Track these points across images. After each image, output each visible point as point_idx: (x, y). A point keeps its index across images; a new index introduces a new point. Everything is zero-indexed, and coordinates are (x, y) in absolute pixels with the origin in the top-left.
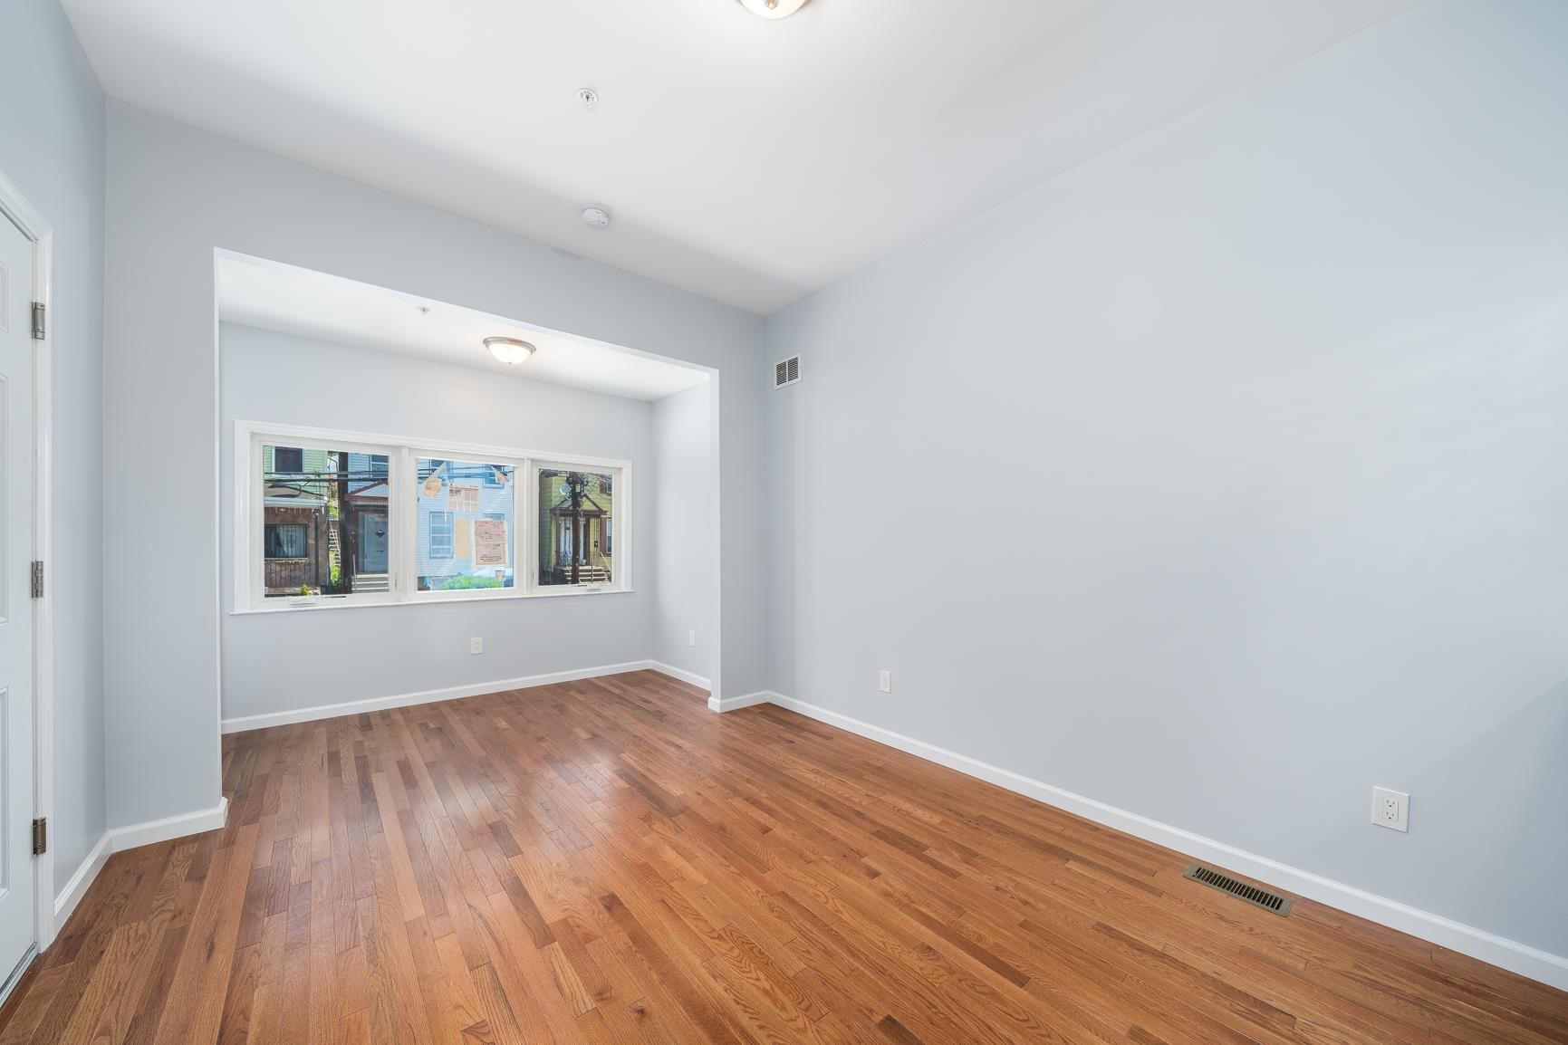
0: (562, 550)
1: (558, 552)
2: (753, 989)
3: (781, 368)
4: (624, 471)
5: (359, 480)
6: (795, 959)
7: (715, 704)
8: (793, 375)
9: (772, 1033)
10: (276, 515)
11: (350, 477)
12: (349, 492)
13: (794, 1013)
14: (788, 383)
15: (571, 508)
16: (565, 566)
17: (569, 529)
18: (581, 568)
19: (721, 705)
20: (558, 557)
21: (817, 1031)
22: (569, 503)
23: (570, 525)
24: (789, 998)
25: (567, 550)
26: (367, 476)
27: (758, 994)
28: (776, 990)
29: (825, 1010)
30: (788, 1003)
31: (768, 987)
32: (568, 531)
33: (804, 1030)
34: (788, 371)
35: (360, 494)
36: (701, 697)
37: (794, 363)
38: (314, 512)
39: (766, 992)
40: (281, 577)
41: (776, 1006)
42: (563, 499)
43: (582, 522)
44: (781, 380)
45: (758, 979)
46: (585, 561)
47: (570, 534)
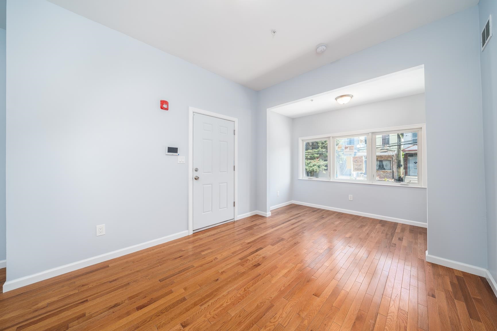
2: (223, 302)
6: (236, 312)
9: (206, 308)
10: (382, 158)
13: (212, 314)
21: (204, 321)
24: (219, 311)
27: (221, 303)
28: (222, 308)
29: (212, 323)
30: (216, 312)
31: (223, 305)
33: (205, 317)
38: (392, 157)
39: (222, 305)
40: (384, 176)
41: (215, 309)
45: (227, 302)
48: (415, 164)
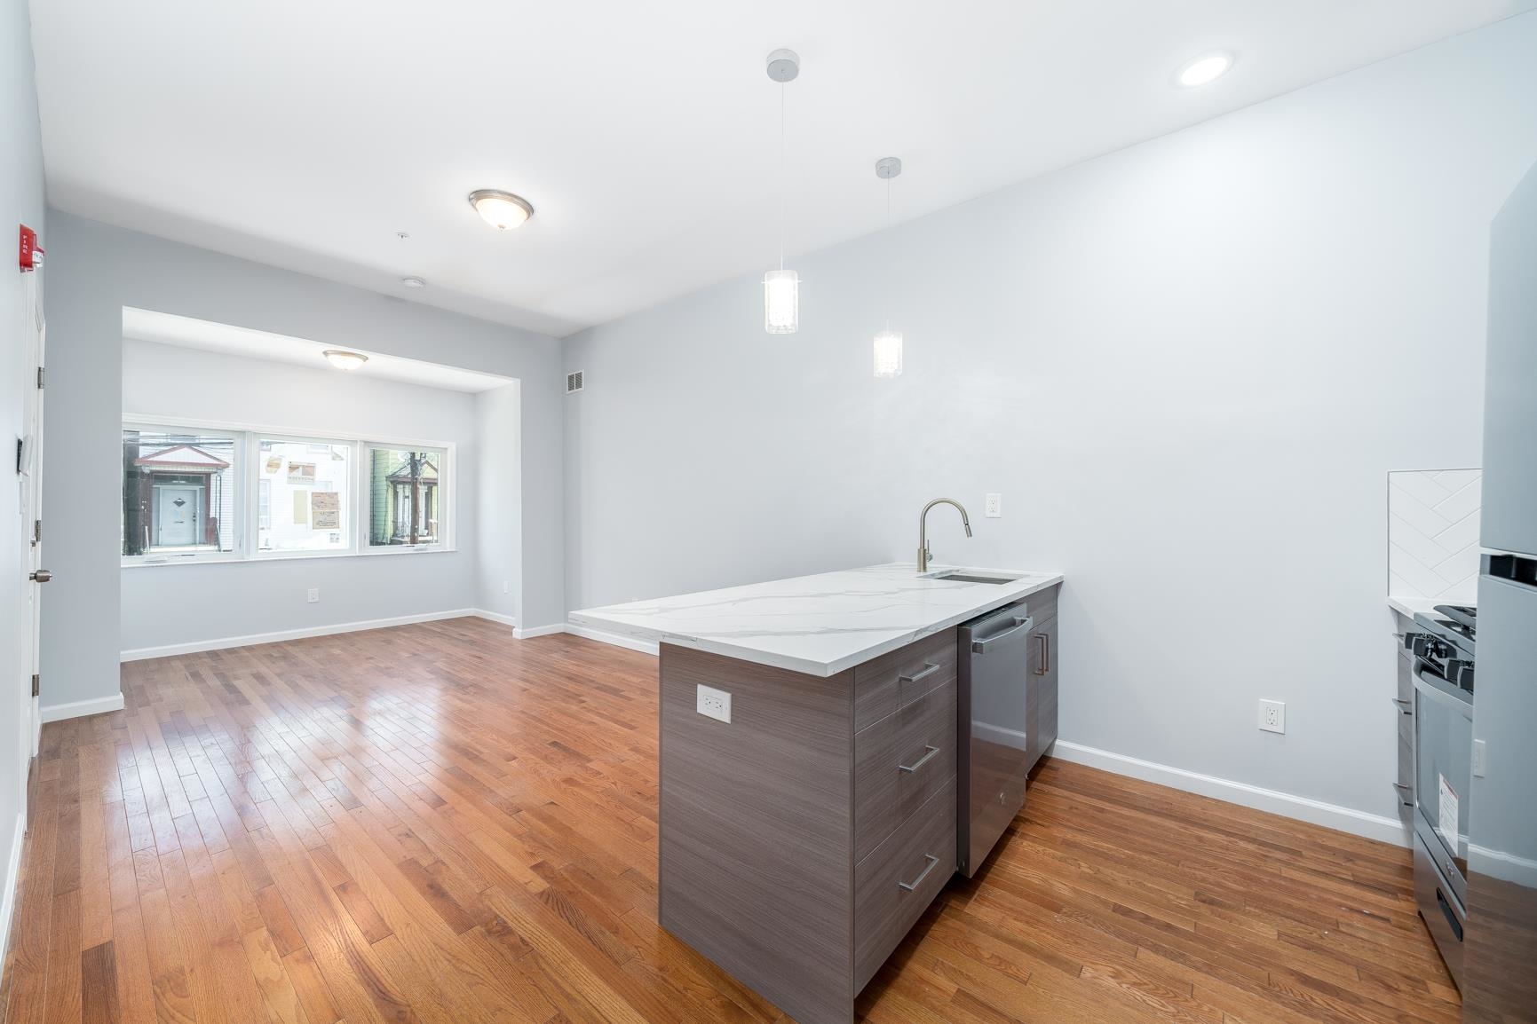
0: (400, 520)
1: (395, 522)
3: (571, 378)
4: (449, 451)
5: (159, 445)
7: (518, 633)
8: (579, 385)
11: (141, 441)
12: (140, 457)
14: (576, 390)
15: (410, 476)
16: (403, 537)
17: (408, 497)
18: (420, 539)
19: (522, 633)
20: (396, 528)
22: (407, 471)
23: (408, 492)
25: (406, 519)
26: (163, 441)
32: (406, 500)
34: (575, 381)
35: (156, 459)
36: (508, 630)
37: (579, 376)
42: (401, 466)
43: (422, 490)
44: (571, 388)
46: (427, 531)
47: (408, 503)
48: (176, 506)
